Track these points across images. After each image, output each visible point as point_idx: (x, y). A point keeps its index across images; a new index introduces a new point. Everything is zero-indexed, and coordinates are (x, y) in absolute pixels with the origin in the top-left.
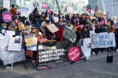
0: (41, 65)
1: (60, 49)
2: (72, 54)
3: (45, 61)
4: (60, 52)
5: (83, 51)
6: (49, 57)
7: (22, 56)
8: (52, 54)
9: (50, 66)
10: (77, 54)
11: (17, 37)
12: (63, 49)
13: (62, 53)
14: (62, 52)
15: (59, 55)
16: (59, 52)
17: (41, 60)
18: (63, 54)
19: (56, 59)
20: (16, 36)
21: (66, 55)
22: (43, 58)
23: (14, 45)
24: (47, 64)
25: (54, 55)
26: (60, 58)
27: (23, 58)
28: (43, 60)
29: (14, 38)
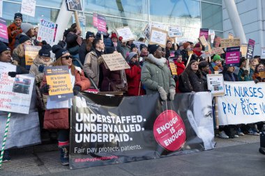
0: (80, 151)
1: (133, 117)
2: (164, 128)
3: (92, 141)
4: (131, 123)
5: (193, 125)
6: (102, 133)
7: (29, 130)
8: (110, 124)
9: (104, 156)
10: (177, 131)
11: (22, 77)
12: (138, 116)
13: (136, 125)
14: (137, 123)
15: (128, 131)
16: (129, 124)
17: (81, 135)
18: (139, 128)
19: (122, 140)
20: (17, 76)
21: (148, 132)
22: (87, 133)
23: (12, 96)
24: (98, 151)
25: (116, 130)
26: (131, 139)
27: (33, 137)
28: (87, 138)
29: (14, 79)
